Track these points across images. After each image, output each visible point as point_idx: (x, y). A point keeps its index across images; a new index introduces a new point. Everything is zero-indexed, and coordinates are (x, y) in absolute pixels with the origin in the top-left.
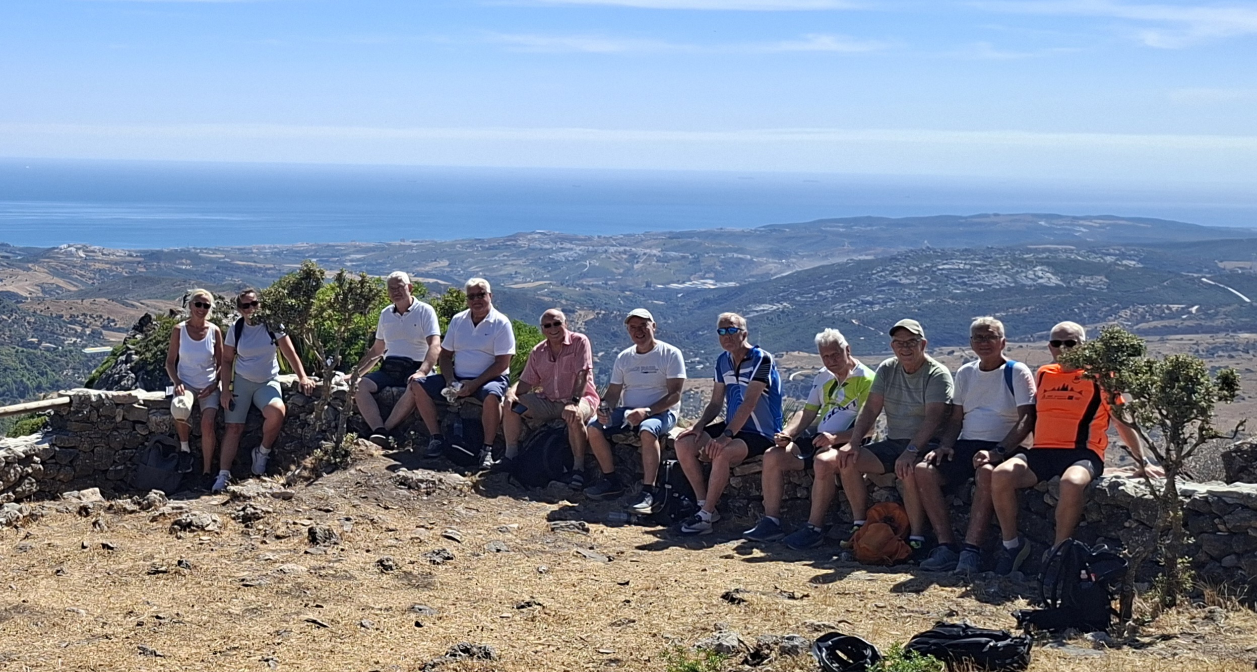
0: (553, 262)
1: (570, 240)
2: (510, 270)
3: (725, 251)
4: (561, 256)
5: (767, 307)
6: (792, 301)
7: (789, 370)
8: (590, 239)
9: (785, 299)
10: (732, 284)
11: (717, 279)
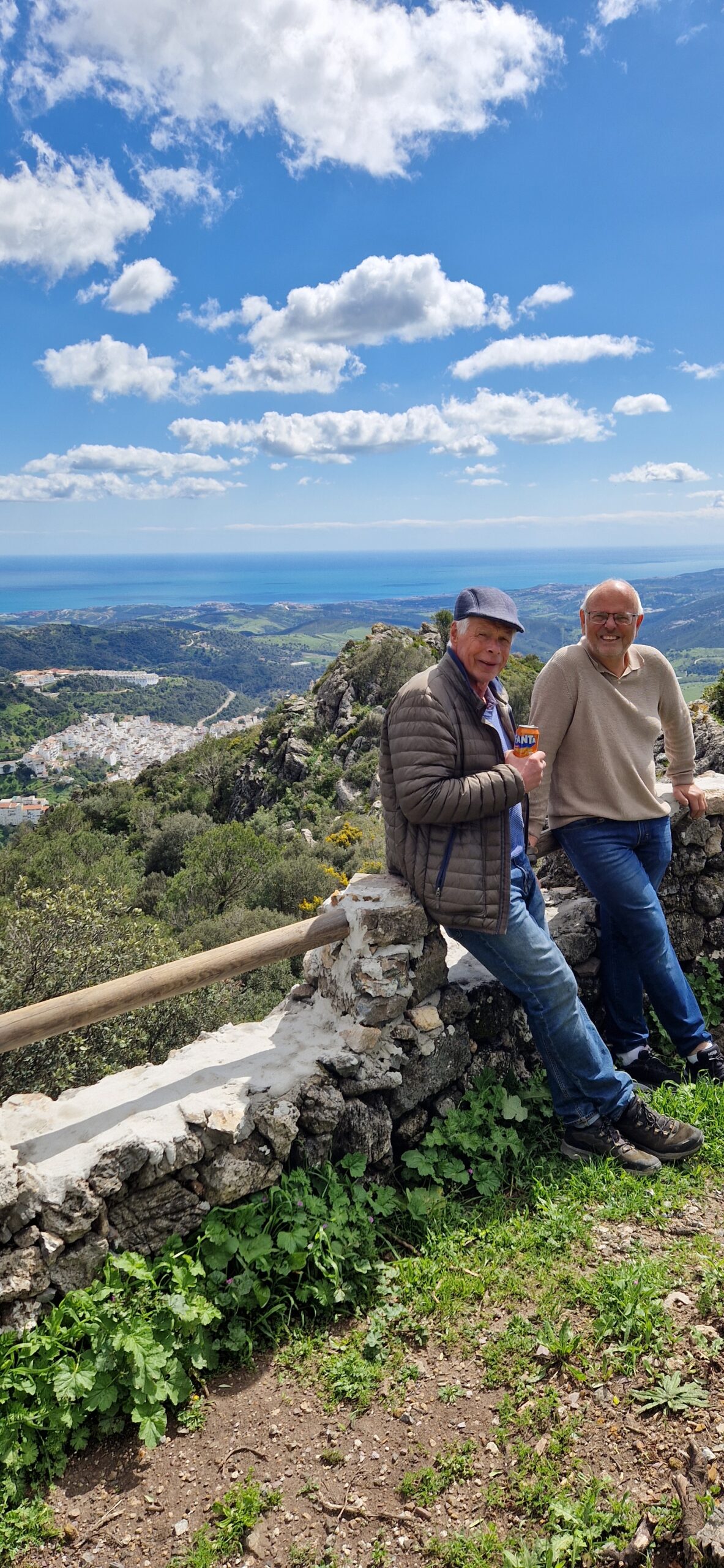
0: (559, 602)
1: (569, 588)
2: (535, 607)
3: (658, 590)
4: (564, 598)
5: (680, 622)
6: (696, 618)
7: (694, 659)
8: (580, 587)
9: (692, 617)
10: (661, 610)
11: (654, 607)
